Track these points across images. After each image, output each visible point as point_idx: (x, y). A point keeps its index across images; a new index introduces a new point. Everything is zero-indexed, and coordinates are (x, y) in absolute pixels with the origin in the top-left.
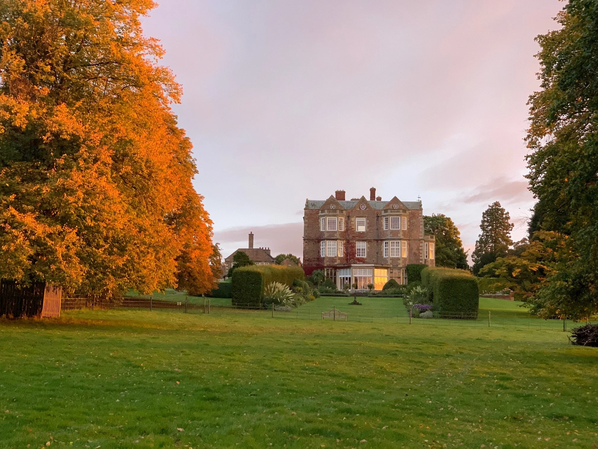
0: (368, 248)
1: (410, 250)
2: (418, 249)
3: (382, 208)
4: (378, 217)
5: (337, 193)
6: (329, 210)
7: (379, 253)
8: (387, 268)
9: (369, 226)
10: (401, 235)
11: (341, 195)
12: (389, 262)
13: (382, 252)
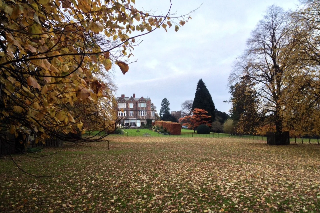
0: (134, 113)
1: (147, 114)
2: (150, 113)
3: (138, 100)
4: (137, 103)
5: (122, 95)
6: (121, 101)
7: (137, 114)
8: (140, 119)
9: (134, 106)
10: (144, 109)
11: (123, 96)
12: (141, 117)
13: (138, 114)
